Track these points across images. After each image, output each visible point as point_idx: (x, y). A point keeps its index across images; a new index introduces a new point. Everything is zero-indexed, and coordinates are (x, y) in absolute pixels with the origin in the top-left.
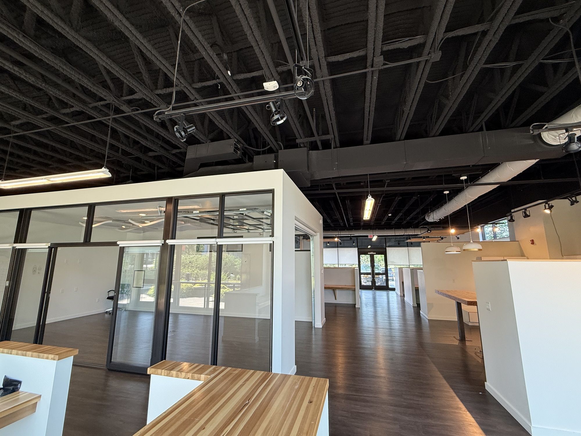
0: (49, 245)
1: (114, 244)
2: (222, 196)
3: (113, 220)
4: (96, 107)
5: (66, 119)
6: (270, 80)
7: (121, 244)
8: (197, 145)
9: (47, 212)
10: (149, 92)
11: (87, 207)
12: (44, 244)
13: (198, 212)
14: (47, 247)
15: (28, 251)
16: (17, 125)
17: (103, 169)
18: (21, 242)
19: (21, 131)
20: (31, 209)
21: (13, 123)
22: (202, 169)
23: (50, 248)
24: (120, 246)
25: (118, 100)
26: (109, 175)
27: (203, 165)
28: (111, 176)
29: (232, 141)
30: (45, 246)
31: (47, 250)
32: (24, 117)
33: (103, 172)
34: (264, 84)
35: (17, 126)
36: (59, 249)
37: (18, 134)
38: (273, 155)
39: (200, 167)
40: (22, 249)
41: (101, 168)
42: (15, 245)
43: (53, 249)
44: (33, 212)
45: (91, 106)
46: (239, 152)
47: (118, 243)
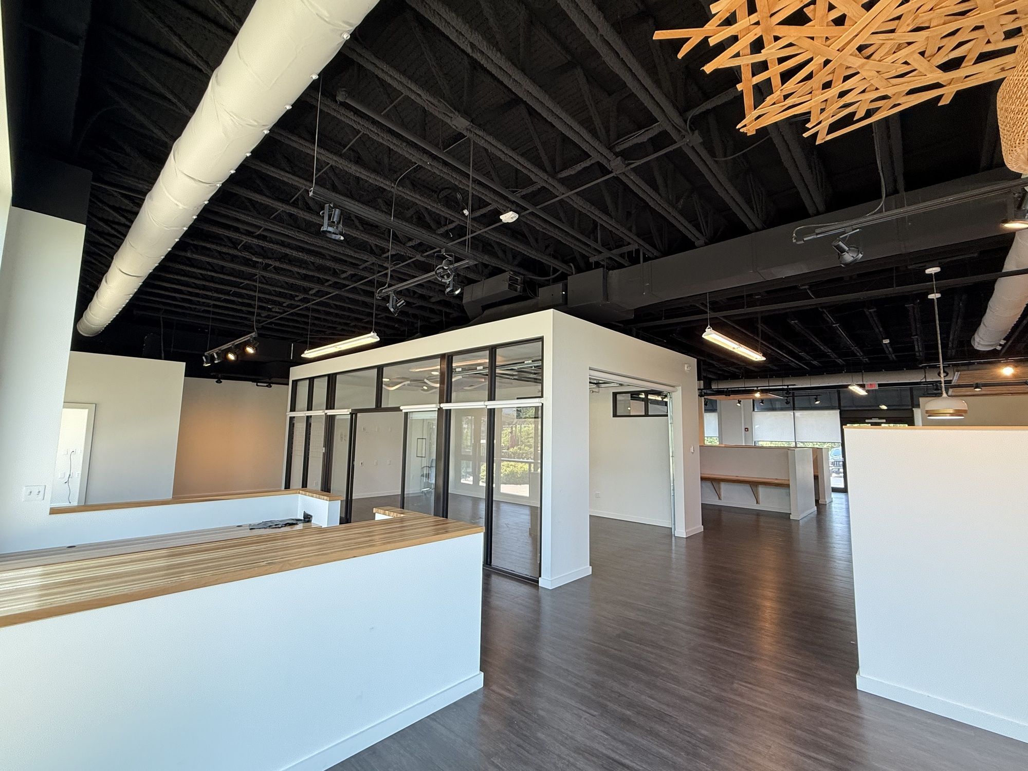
0: (350, 410)
1: (397, 409)
2: (493, 350)
3: (411, 381)
4: (366, 267)
5: (347, 283)
6: (506, 212)
7: (405, 409)
8: (472, 285)
9: (349, 376)
10: (401, 246)
11: (376, 370)
12: (346, 410)
13: (481, 367)
14: (349, 413)
15: (337, 417)
16: (314, 293)
17: (372, 334)
18: (331, 409)
19: (317, 298)
20: (336, 374)
21: (311, 292)
22: (487, 312)
23: (351, 414)
24: (403, 411)
25: (379, 259)
26: (378, 339)
27: (486, 307)
28: (379, 339)
29: (507, 275)
30: (347, 412)
31: (349, 417)
32: (316, 288)
33: (371, 337)
34: (501, 217)
35: (314, 295)
36: (359, 415)
37: (317, 301)
38: (560, 285)
39: (483, 310)
40: (332, 415)
41: (370, 333)
42: (326, 411)
43: (354, 414)
44: (338, 376)
45: (361, 267)
46: (519, 287)
47: (401, 408)
